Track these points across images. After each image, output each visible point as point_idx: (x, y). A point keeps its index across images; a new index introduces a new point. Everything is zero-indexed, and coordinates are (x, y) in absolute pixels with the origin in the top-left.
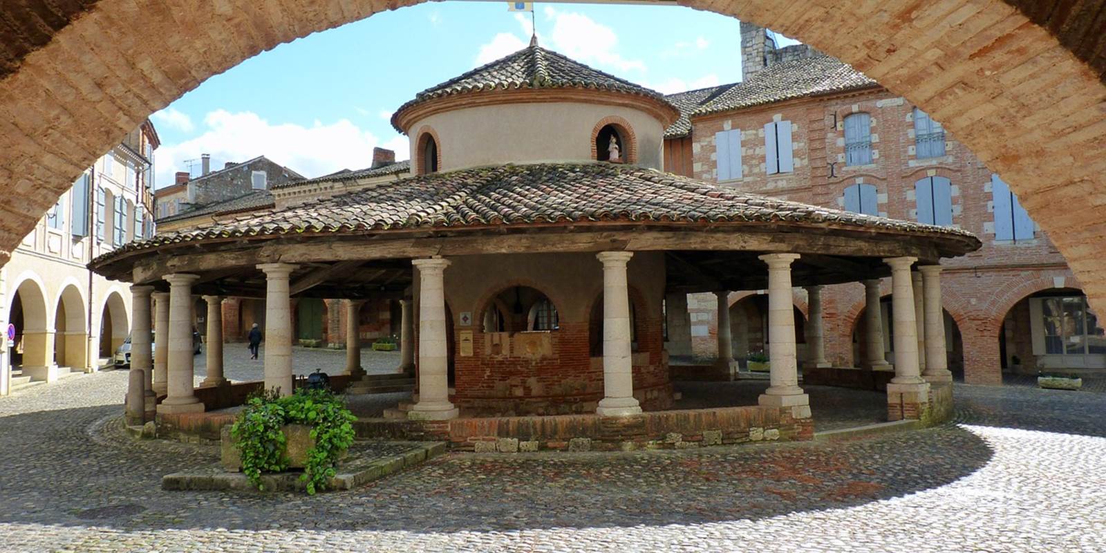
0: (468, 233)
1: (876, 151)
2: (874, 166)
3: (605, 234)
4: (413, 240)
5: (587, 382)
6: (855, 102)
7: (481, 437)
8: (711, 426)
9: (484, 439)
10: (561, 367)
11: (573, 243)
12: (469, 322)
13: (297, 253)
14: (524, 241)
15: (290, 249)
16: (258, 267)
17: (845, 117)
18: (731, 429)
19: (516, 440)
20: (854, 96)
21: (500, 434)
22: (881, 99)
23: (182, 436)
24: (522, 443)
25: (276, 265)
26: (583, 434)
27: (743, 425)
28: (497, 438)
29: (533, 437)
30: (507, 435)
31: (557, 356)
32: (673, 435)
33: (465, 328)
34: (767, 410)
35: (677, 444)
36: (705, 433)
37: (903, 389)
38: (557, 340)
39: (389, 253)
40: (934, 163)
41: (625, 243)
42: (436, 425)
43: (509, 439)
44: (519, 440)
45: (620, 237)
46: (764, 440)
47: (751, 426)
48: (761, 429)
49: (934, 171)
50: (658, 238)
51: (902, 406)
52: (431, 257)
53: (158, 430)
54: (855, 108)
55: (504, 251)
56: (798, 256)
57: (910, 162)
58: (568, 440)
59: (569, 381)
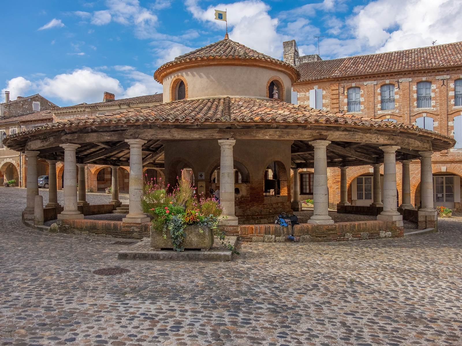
0: (249, 127)
1: (363, 106)
2: (361, 112)
3: (317, 131)
4: (218, 129)
5: (262, 209)
6: (354, 82)
7: (256, 235)
8: (364, 230)
9: (257, 236)
10: (251, 201)
11: (302, 135)
12: (203, 177)
13: (150, 134)
14: (278, 133)
15: (144, 132)
16: (126, 141)
17: (348, 89)
18: (372, 232)
19: (273, 236)
20: (353, 79)
21: (266, 233)
22: (366, 81)
23: (76, 231)
24: (277, 238)
25: (138, 140)
26: (307, 233)
27: (377, 229)
28: (264, 235)
29: (282, 235)
30: (269, 233)
31: (249, 196)
32: (348, 234)
33: (202, 180)
34: (387, 222)
35: (350, 239)
36: (362, 233)
37: (427, 214)
38: (248, 188)
39: (204, 136)
40: (390, 112)
41: (326, 136)
42: (232, 228)
43: (270, 236)
44: (276, 237)
45: (324, 133)
46: (385, 237)
47: (380, 230)
48: (384, 232)
49: (389, 116)
50: (341, 135)
51: (426, 222)
52: (228, 139)
53: (60, 228)
54: (353, 85)
55: (267, 137)
56: (399, 148)
57: (378, 111)
58: (300, 236)
59: (254, 208)
